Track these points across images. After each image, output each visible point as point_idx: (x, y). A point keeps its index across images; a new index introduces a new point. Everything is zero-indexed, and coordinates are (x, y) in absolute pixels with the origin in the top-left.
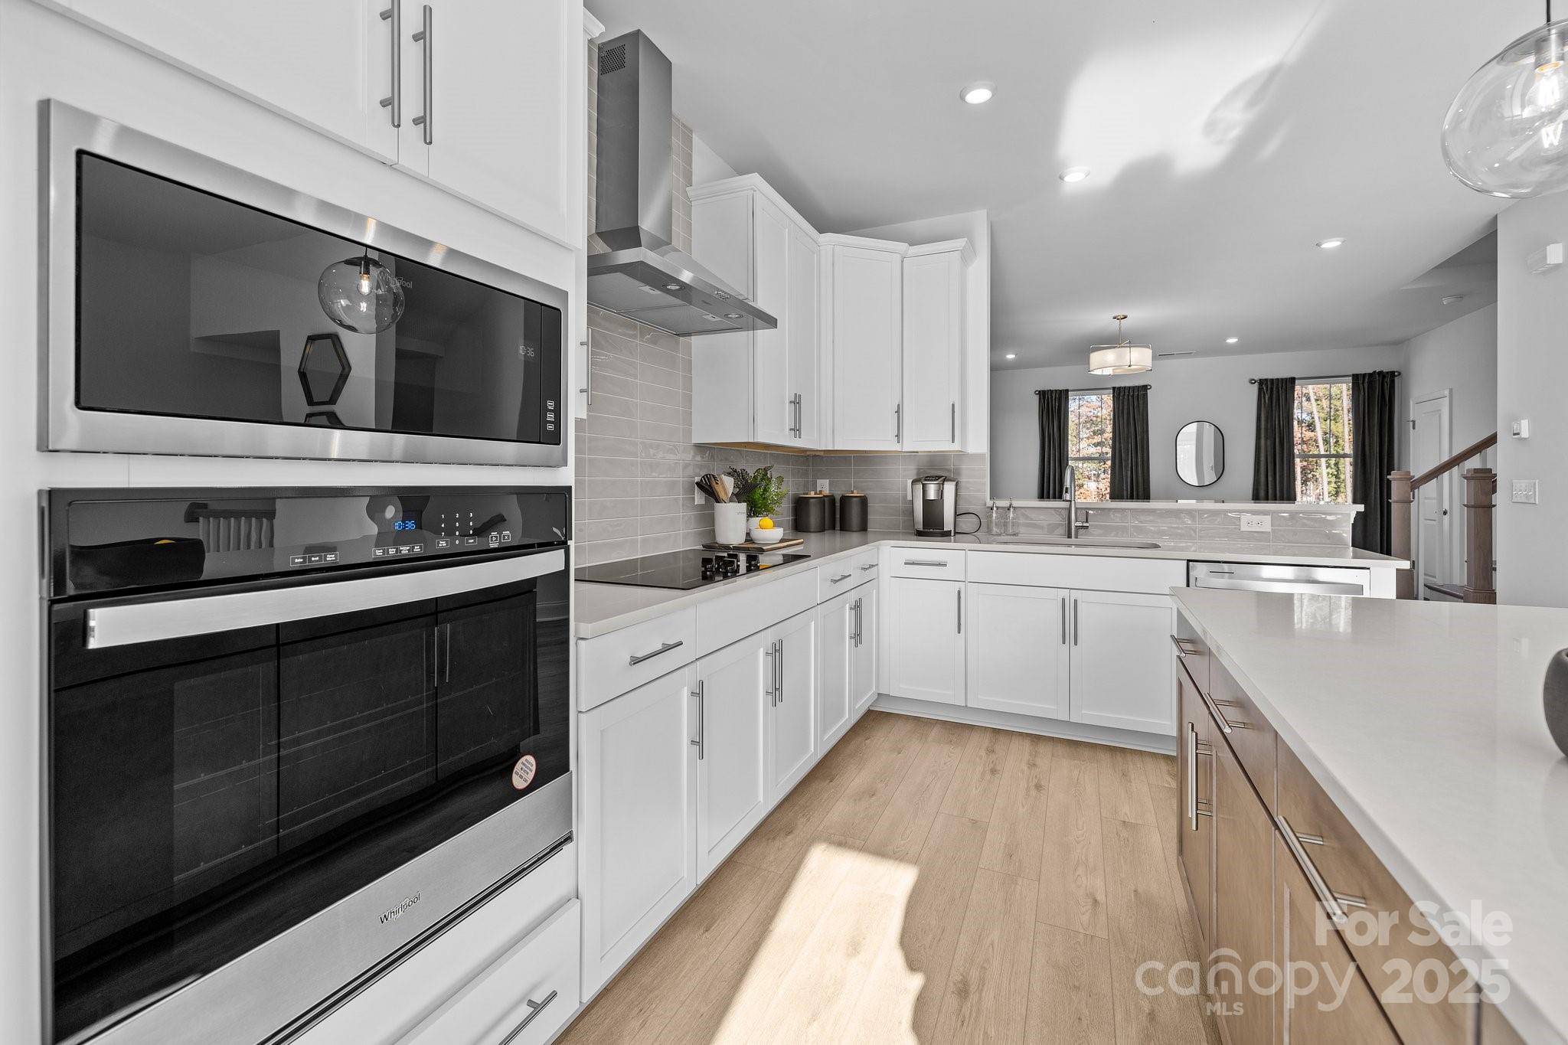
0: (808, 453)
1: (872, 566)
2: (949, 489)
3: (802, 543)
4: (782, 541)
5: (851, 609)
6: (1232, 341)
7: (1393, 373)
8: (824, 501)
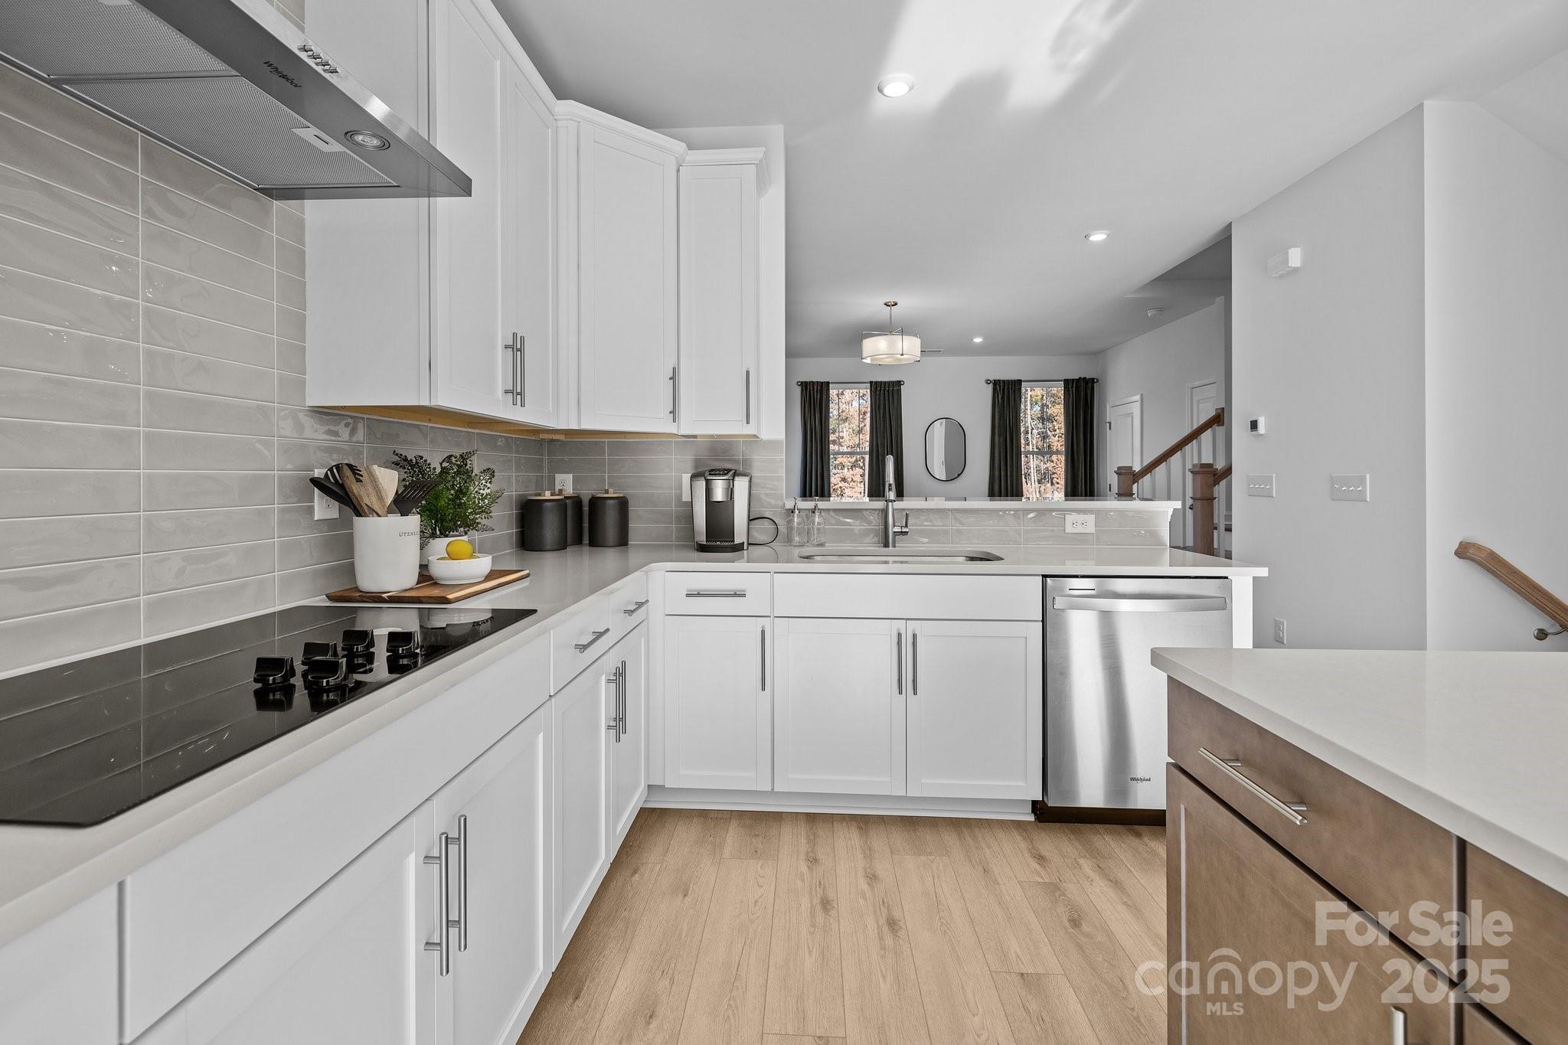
0: (542, 436)
1: (640, 605)
2: (741, 485)
3: (528, 576)
4: (489, 577)
5: (609, 681)
6: (978, 340)
7: (1093, 379)
8: (566, 504)
